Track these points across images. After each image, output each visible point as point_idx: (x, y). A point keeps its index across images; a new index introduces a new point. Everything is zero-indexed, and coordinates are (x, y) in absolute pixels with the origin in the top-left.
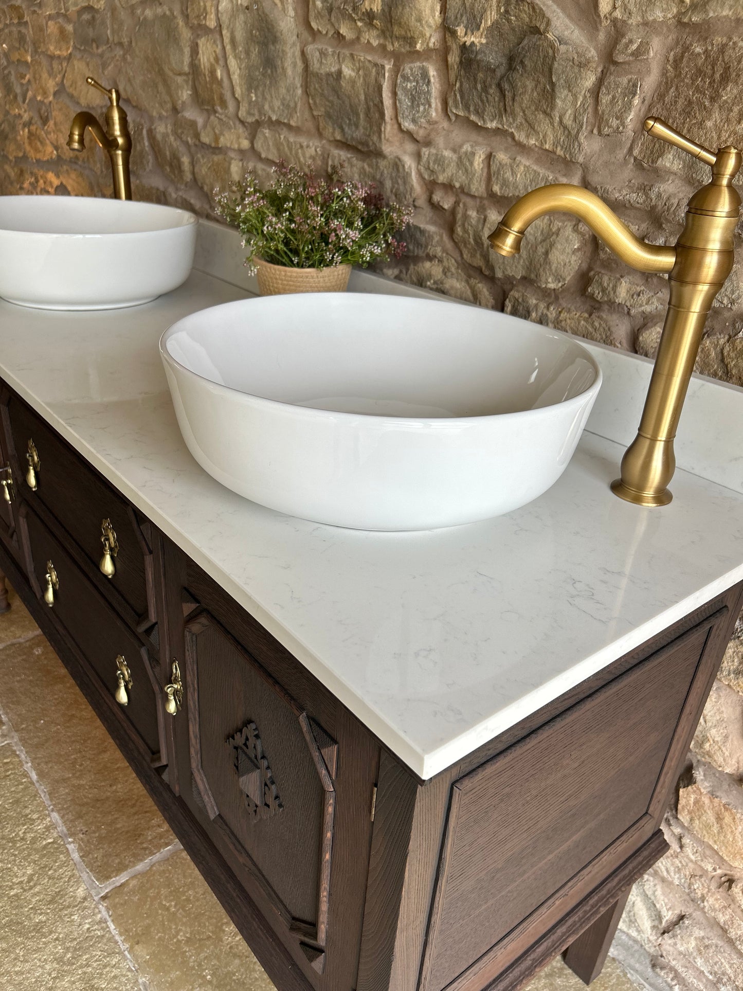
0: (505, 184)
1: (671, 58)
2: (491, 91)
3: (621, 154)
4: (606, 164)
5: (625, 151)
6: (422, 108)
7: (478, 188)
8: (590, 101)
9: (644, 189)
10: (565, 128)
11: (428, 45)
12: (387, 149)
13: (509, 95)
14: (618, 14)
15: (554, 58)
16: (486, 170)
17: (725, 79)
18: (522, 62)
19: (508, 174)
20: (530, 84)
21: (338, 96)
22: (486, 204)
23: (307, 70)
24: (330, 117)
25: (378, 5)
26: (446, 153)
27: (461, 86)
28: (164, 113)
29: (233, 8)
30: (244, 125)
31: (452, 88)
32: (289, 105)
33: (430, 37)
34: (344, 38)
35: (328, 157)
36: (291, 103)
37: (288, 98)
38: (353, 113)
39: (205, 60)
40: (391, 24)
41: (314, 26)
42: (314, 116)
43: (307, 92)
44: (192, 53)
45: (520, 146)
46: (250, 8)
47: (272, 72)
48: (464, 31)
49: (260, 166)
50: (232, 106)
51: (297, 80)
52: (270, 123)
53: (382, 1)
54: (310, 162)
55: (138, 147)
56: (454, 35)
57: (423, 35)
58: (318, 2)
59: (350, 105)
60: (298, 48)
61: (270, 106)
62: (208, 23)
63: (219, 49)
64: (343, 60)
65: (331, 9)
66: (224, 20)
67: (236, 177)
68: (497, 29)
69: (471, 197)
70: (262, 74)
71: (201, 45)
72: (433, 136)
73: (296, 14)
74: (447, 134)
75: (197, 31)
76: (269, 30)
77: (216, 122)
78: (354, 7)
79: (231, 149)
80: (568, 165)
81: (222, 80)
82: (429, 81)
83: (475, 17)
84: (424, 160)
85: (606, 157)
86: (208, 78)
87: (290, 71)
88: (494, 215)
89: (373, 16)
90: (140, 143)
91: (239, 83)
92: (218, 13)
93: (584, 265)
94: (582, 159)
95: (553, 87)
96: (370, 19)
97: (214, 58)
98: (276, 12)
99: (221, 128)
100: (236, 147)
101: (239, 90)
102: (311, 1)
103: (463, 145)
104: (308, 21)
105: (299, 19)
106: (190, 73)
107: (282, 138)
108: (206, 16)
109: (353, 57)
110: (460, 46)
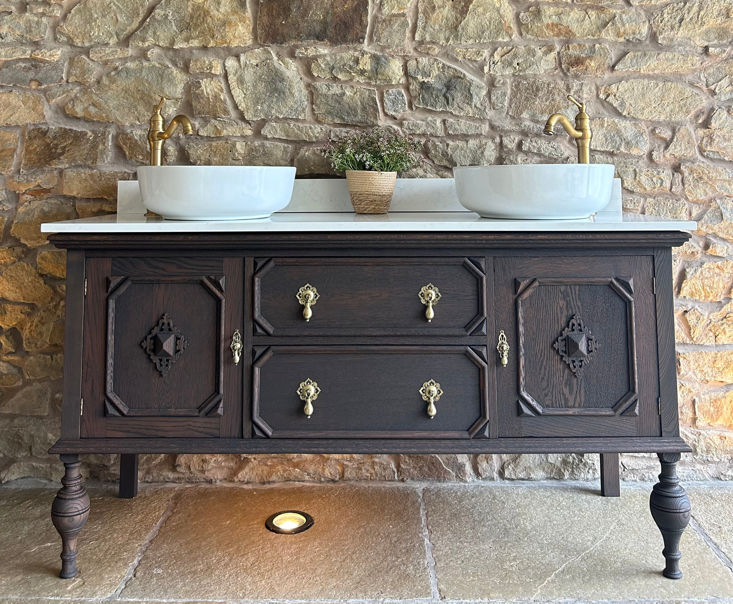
0: (455, 129)
1: (514, 85)
2: (440, 97)
3: (504, 115)
4: (499, 118)
5: (505, 113)
6: (400, 106)
7: (440, 132)
8: (487, 99)
9: (519, 125)
10: (477, 108)
11: (399, 82)
12: (380, 123)
13: (450, 99)
14: (491, 72)
15: (471, 85)
16: (443, 126)
17: (538, 89)
18: (455, 87)
19: (457, 126)
20: (459, 95)
21: (340, 103)
22: (445, 139)
23: (311, 94)
24: (330, 113)
25: (368, 67)
26: (418, 122)
27: (423, 96)
28: (138, 123)
29: (240, 65)
30: (248, 122)
31: (415, 97)
32: (297, 109)
33: (400, 79)
34: (339, 80)
35: (330, 131)
36: (299, 109)
37: (296, 106)
38: (352, 110)
39: (208, 90)
40: (377, 74)
41: (315, 74)
42: (315, 114)
43: (312, 103)
44: (190, 87)
45: (456, 116)
46: (259, 65)
47: (279, 95)
48: (421, 77)
49: (268, 142)
50: (233, 114)
51: (303, 98)
52: (277, 120)
53: (371, 65)
54: (317, 135)
55: (101, 147)
56: (415, 79)
57: (396, 78)
58: (322, 65)
59: (349, 107)
60: (302, 84)
61: (277, 111)
62: (213, 72)
63: (223, 85)
64: (346, 88)
65: (333, 68)
66: (231, 71)
67: (241, 151)
68: (438, 77)
69: (437, 137)
70: (269, 96)
71: (204, 83)
72: (405, 116)
73: (298, 69)
74: (412, 115)
75: (196, 75)
76: (277, 76)
77: (217, 123)
78: (351, 67)
79: (233, 136)
80: (482, 120)
81: (225, 100)
82: (403, 96)
83: (426, 73)
84: (406, 126)
85: (498, 116)
86: (211, 100)
87: (297, 94)
88: (451, 143)
89: (365, 71)
90: (104, 144)
91: (244, 101)
92: (225, 67)
93: (498, 155)
94: (488, 118)
95: (471, 95)
96: (362, 72)
97: (219, 89)
98: (283, 68)
99: (223, 126)
100: (239, 135)
101: (243, 105)
102: (313, 65)
103: (427, 118)
104: (309, 73)
105: (301, 72)
106: (182, 98)
107: (292, 125)
108: (211, 68)
109: (353, 87)
110: (419, 82)
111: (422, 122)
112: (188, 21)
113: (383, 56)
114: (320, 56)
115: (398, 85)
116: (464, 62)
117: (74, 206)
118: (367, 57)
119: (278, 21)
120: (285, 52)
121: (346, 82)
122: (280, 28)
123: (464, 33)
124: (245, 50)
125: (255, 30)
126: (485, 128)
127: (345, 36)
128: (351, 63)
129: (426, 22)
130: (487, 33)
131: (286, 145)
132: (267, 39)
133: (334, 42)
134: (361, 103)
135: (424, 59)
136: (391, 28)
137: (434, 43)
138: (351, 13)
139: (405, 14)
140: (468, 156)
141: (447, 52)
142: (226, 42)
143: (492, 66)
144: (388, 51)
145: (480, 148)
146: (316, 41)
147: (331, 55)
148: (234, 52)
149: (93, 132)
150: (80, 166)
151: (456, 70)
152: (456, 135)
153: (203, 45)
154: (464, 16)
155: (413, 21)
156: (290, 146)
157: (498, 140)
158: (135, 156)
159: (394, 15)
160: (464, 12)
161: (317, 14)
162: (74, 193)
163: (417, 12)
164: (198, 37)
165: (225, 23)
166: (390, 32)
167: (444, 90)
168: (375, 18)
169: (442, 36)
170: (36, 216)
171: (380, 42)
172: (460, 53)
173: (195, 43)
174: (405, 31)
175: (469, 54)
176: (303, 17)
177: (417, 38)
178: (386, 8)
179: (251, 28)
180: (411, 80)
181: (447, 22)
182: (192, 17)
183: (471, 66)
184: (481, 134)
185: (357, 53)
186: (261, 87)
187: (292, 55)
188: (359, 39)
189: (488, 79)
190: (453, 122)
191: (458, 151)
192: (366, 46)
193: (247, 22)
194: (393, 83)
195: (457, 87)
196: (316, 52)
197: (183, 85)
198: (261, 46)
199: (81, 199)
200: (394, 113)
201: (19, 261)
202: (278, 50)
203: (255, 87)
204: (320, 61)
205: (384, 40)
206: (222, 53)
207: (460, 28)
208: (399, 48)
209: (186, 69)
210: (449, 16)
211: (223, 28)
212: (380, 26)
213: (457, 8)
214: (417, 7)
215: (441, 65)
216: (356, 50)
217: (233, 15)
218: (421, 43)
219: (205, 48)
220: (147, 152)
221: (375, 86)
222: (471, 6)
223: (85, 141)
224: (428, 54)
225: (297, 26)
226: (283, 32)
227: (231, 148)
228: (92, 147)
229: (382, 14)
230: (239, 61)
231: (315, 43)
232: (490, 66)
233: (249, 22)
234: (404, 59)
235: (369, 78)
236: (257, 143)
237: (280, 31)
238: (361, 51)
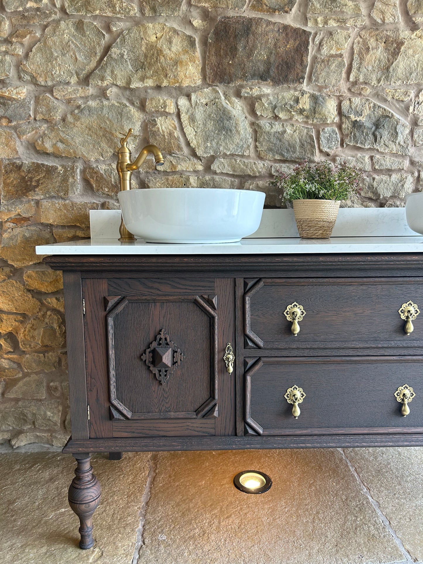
0: (381, 165)
2: (370, 136)
4: (418, 155)
6: (333, 143)
7: (368, 168)
8: (409, 137)
10: (401, 145)
11: (333, 121)
12: (316, 159)
13: (378, 137)
14: (415, 112)
15: (397, 124)
16: (370, 162)
18: (383, 125)
19: (383, 162)
20: (386, 133)
21: (280, 141)
22: (371, 173)
23: (255, 132)
24: (271, 150)
25: (307, 107)
26: (349, 158)
27: (355, 134)
28: (101, 158)
29: (191, 104)
30: (199, 158)
31: (347, 135)
32: (242, 146)
33: (334, 118)
34: (280, 118)
35: (271, 167)
36: (244, 146)
37: (242, 143)
38: (291, 147)
39: (164, 128)
40: (315, 113)
41: (259, 113)
42: (257, 151)
43: (256, 140)
44: (146, 125)
45: (382, 153)
46: (209, 104)
47: (227, 133)
48: (354, 117)
49: (217, 177)
50: (186, 150)
51: (248, 136)
52: (225, 156)
53: (310, 105)
54: (260, 170)
55: (71, 180)
56: (348, 118)
57: (331, 118)
58: (266, 104)
59: (289, 144)
60: (247, 122)
61: (224, 148)
62: (167, 110)
63: (176, 123)
64: (287, 126)
65: (275, 107)
66: (183, 110)
67: (194, 184)
68: (369, 116)
69: (365, 171)
70: (217, 134)
71: (160, 121)
72: (337, 153)
73: (243, 109)
74: (343, 152)
75: (151, 114)
76: (224, 114)
77: (172, 159)
78: (291, 107)
79: (186, 171)
80: (403, 156)
81: (178, 137)
82: (336, 134)
83: (358, 112)
84: (338, 161)
85: (418, 153)
86: (166, 137)
87: (242, 132)
88: (376, 177)
89: (305, 110)
90: (73, 177)
91: (195, 138)
92: (177, 106)
93: (414, 188)
94: (410, 154)
95: (397, 133)
96: (301, 111)
97: (173, 127)
98: (229, 107)
99: (177, 161)
100: (192, 170)
101: (195, 142)
102: (257, 104)
103: (357, 155)
104: (253, 112)
105: (245, 111)
106: (140, 135)
107: (238, 161)
108: (165, 107)
109: (293, 125)
110: (352, 121)
111: (352, 158)
112: (142, 61)
113: (320, 95)
114: (264, 96)
115: (333, 123)
116: (392, 103)
117: (51, 232)
118: (306, 96)
119: (225, 61)
120: (231, 92)
121: (286, 120)
122: (227, 68)
123: (394, 74)
124: (196, 89)
125: (203, 70)
126: (406, 163)
127: (286, 76)
128: (292, 103)
129: (361, 63)
130: (414, 75)
131: (233, 180)
132: (216, 79)
133: (276, 82)
134: (300, 140)
135: (357, 99)
136: (329, 68)
137: (366, 83)
138: (292, 54)
139: (342, 55)
140: (390, 189)
141: (377, 92)
142: (178, 82)
143: (417, 106)
144: (325, 91)
145: (401, 181)
146: (260, 81)
147: (273, 95)
148: (185, 91)
149: (63, 166)
150: (54, 197)
151: (385, 110)
152: (381, 170)
153: (157, 85)
154: (396, 57)
155: (349, 62)
156: (236, 180)
157: (416, 174)
158: (102, 188)
159: (332, 56)
160: (395, 53)
161: (261, 54)
162: (51, 221)
163: (352, 53)
164: (152, 76)
165: (177, 63)
166: (328, 73)
167: (374, 129)
168: (315, 58)
169: (374, 77)
170: (19, 241)
171: (318, 82)
172: (390, 93)
173: (150, 83)
174: (341, 72)
175: (397, 94)
176: (248, 57)
177: (352, 79)
178: (325, 49)
179: (200, 68)
180: (344, 119)
181: (380, 63)
182: (146, 56)
183: (398, 106)
184: (403, 169)
185: (297, 93)
186: (210, 125)
187: (238, 95)
188: (299, 79)
189: (411, 118)
190: (380, 158)
191: (382, 184)
192: (305, 86)
193: (197, 62)
194: (328, 122)
195: (385, 125)
196: (260, 91)
197: (140, 123)
198: (210, 85)
199: (57, 226)
200: (328, 150)
201: (8, 279)
202: (225, 89)
203: (205, 125)
204: (264, 100)
205: (322, 80)
206: (174, 93)
207: (391, 69)
208: (335, 88)
209: (142, 107)
210: (382, 57)
211: (175, 67)
212: (319, 66)
213: (389, 50)
214: (352, 48)
215: (372, 105)
216: (295, 89)
217: (184, 54)
218: (355, 83)
219: (158, 88)
220: (112, 185)
221: (312, 124)
222: (403, 48)
223: (56, 175)
224: (360, 94)
225: (243, 66)
226: (230, 72)
227: (185, 182)
228: (63, 180)
229: (321, 55)
230: (190, 100)
231: (258, 83)
232: (415, 106)
233: (199, 62)
234: (339, 99)
235: (307, 117)
236: (207, 177)
237: (228, 71)
238: (300, 91)
